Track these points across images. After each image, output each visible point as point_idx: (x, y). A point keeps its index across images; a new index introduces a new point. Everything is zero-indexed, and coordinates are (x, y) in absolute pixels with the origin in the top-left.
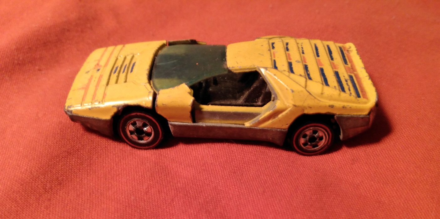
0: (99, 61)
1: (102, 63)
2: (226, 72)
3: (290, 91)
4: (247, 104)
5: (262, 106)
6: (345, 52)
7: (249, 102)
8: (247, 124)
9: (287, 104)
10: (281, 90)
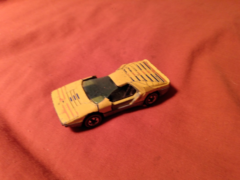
0: (59, 96)
1: (62, 97)
2: (117, 88)
3: (143, 88)
4: (127, 96)
5: (132, 95)
6: (146, 64)
7: (128, 95)
8: (131, 104)
9: (143, 92)
10: (140, 88)
